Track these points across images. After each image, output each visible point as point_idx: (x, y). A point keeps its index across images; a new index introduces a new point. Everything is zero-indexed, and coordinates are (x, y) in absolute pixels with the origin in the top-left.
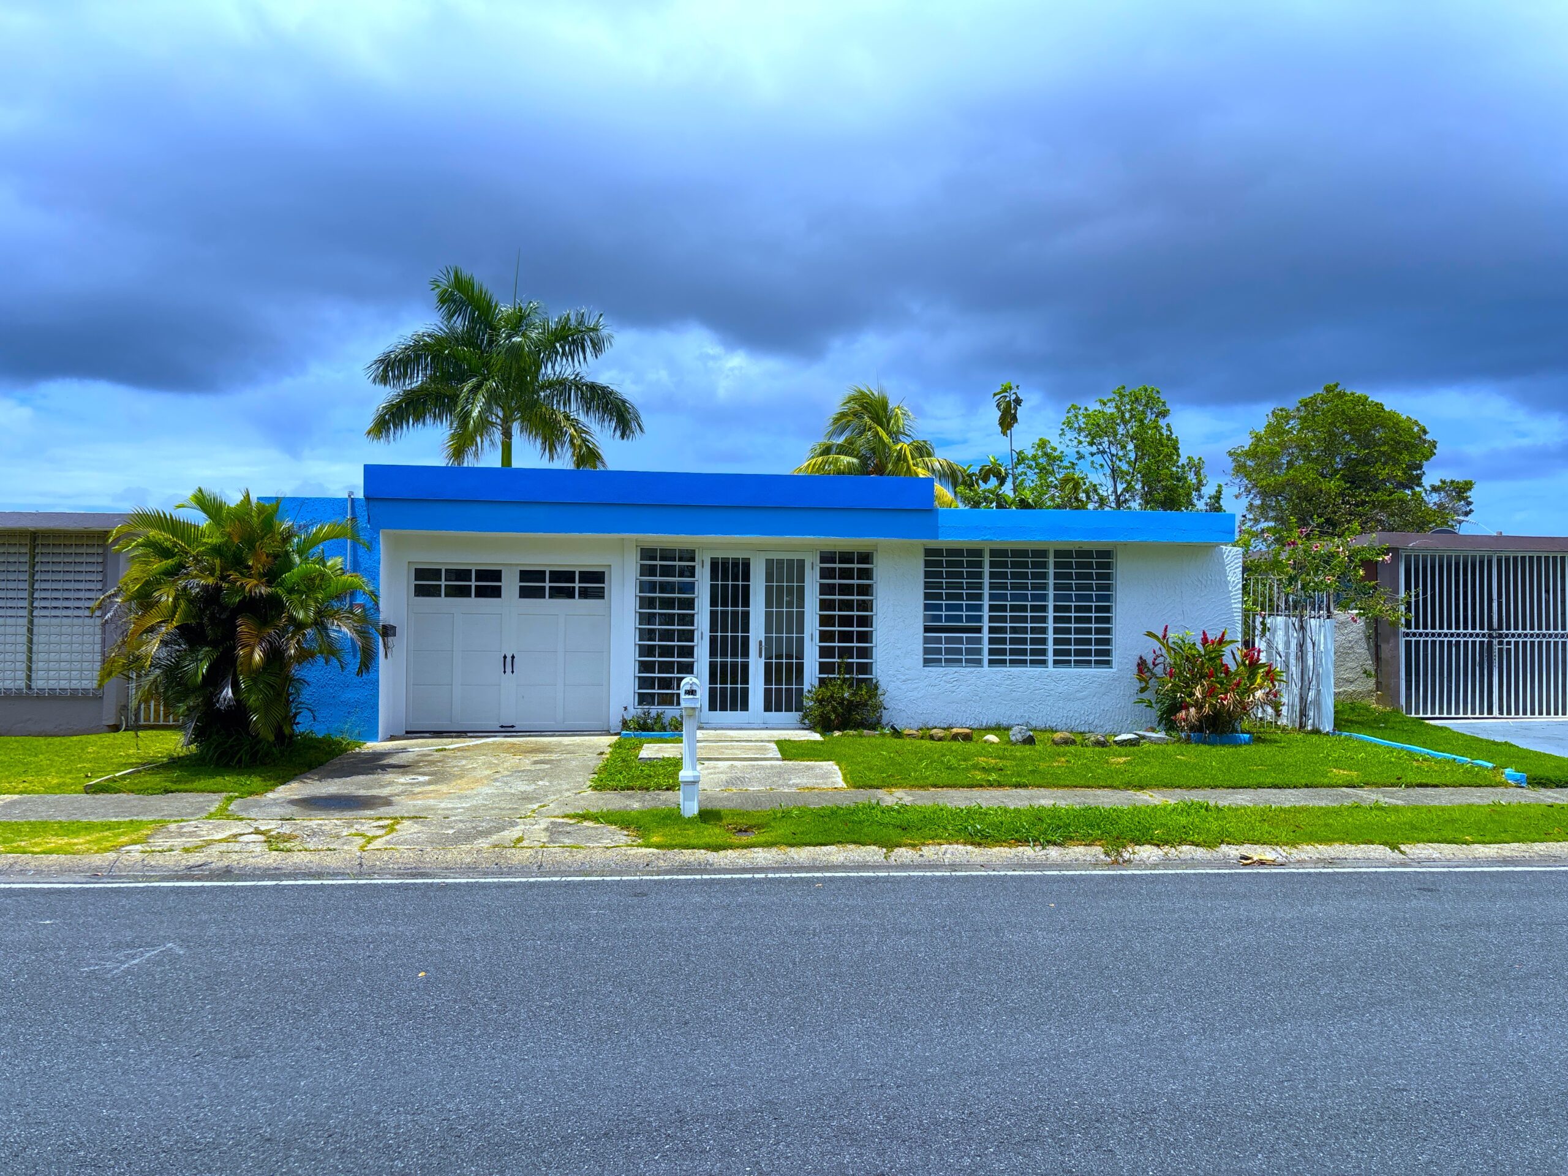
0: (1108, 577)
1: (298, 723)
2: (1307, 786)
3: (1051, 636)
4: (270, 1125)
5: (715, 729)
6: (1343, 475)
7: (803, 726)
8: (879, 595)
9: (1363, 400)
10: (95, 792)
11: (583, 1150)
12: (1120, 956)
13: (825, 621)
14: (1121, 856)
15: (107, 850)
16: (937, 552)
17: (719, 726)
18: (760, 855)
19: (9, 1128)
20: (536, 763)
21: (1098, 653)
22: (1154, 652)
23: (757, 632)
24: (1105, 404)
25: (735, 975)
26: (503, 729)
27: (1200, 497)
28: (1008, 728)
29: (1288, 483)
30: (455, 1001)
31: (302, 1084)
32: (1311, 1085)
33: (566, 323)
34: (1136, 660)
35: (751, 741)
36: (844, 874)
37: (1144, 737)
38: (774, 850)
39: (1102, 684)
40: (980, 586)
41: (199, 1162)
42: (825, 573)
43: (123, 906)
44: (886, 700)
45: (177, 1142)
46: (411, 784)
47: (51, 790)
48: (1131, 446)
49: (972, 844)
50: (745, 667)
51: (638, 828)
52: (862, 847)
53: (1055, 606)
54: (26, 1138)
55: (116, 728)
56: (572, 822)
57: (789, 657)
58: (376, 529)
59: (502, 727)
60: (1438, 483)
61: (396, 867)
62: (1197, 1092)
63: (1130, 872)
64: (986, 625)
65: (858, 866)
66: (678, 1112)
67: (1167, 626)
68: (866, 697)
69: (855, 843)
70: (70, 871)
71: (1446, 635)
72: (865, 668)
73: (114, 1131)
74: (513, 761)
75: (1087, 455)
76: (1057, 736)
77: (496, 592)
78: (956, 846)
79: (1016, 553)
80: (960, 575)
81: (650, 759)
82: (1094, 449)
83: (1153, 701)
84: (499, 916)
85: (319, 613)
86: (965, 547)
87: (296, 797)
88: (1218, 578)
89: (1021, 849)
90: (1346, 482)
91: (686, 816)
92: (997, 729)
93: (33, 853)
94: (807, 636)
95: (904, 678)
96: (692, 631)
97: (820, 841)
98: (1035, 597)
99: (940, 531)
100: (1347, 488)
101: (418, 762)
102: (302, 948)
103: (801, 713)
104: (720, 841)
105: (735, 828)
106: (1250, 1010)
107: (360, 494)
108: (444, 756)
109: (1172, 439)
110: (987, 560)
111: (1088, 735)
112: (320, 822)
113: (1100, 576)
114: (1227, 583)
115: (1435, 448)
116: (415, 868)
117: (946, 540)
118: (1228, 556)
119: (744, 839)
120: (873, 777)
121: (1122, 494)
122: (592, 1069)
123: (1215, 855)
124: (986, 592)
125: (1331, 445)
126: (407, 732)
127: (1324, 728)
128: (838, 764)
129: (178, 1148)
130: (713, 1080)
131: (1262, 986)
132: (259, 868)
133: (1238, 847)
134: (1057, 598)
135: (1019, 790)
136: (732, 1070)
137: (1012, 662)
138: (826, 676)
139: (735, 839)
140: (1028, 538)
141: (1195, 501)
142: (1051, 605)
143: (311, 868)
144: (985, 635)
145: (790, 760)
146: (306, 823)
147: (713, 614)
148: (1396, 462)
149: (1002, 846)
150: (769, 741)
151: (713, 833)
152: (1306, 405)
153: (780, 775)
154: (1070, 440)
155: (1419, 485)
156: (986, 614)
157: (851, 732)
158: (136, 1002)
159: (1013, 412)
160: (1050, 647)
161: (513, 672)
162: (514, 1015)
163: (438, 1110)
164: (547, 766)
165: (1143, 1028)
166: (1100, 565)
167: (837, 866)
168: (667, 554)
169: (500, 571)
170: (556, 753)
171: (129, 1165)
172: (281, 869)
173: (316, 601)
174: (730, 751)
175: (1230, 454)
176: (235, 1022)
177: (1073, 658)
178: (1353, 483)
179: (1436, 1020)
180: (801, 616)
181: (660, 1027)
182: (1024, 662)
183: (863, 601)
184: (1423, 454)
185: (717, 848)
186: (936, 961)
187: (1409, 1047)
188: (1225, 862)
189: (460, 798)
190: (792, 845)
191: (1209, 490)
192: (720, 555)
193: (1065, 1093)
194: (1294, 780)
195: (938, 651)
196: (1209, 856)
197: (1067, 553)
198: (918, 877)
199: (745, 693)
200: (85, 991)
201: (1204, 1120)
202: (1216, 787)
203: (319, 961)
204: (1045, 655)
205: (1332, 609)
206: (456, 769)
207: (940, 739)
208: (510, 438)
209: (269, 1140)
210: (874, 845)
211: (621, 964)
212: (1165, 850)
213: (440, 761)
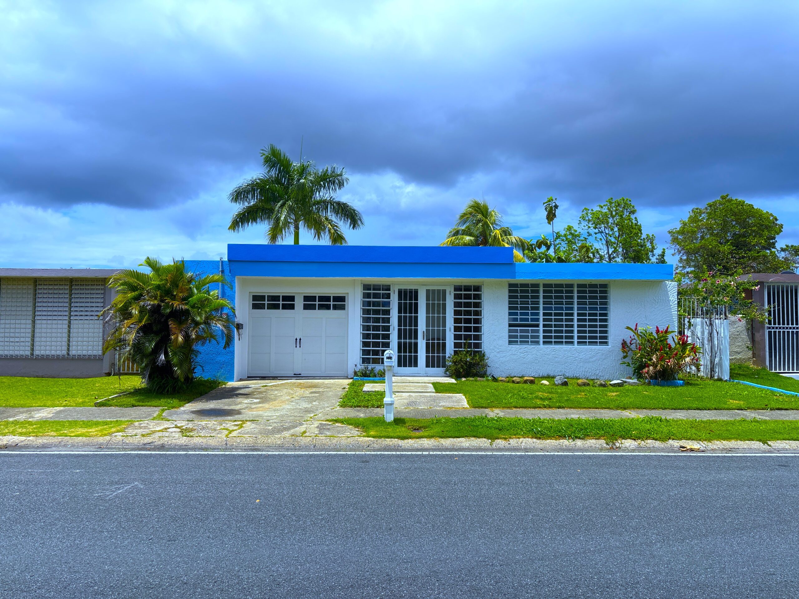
0: (605, 298)
1: (195, 373)
2: (715, 409)
3: (576, 329)
4: (186, 576)
5: (401, 376)
6: (731, 243)
7: (446, 375)
8: (485, 308)
9: (742, 204)
10: (99, 406)
11: (340, 594)
12: (616, 498)
13: (456, 321)
14: (615, 445)
15: (105, 435)
16: (516, 285)
17: (403, 374)
18: (426, 442)
19: (61, 574)
20: (312, 393)
21: (601, 338)
22: (631, 337)
23: (422, 327)
24: (602, 207)
25: (415, 505)
26: (295, 376)
27: (653, 255)
28: (554, 377)
29: (701, 247)
30: (275, 515)
31: (201, 555)
32: (723, 570)
33: (326, 172)
34: (621, 341)
35: (419, 383)
36: (469, 453)
37: (626, 382)
38: (433, 440)
39: (603, 354)
40: (538, 303)
41: (152, 594)
42: (457, 297)
43: (114, 463)
44: (489, 362)
45: (141, 583)
46: (251, 403)
47: (78, 405)
48: (616, 229)
49: (536, 438)
50: (416, 344)
51: (363, 427)
52: (478, 439)
53: (578, 313)
54: (70, 579)
55: (109, 374)
56: (330, 423)
57: (439, 339)
58: (233, 276)
59: (295, 374)
60: (784, 247)
61: (243, 445)
62: (661, 573)
63: (620, 454)
64: (541, 323)
65: (476, 449)
66: (388, 575)
67: (637, 324)
68: (479, 360)
69: (474, 437)
70: (88, 445)
71: (790, 328)
72: (478, 346)
73: (111, 577)
74: (300, 392)
75: (593, 234)
76: (580, 381)
77: (292, 307)
78: (527, 439)
79: (557, 285)
80: (527, 297)
81: (368, 391)
82: (597, 231)
83: (630, 363)
84: (295, 472)
85: (207, 318)
86: (530, 282)
87: (195, 410)
88: (664, 299)
89: (561, 441)
90: (733, 247)
91: (388, 421)
92: (548, 377)
93: (71, 436)
94: (447, 329)
95: (498, 351)
96: (389, 326)
97: (456, 435)
98: (567, 309)
99: (517, 274)
100: (734, 250)
101: (253, 392)
102: (199, 486)
103: (445, 369)
104: (405, 435)
105: (412, 428)
106: (688, 530)
107: (226, 259)
108: (266, 389)
109: (638, 225)
110: (541, 289)
111: (596, 381)
112: (206, 422)
113: (601, 297)
114: (669, 301)
115: (782, 228)
116: (253, 446)
117: (520, 279)
118: (669, 287)
119: (417, 434)
120: (483, 402)
121: (612, 254)
122: (344, 552)
123: (666, 445)
124: (541, 306)
125: (725, 227)
126: (248, 377)
127: (724, 378)
128: (465, 395)
129: (142, 586)
130: (405, 559)
131: (695, 517)
132: (177, 445)
133: (678, 441)
134: (579, 309)
135: (560, 410)
136: (415, 554)
137: (555, 342)
138: (458, 349)
139: (413, 434)
140: (563, 278)
141: (651, 257)
142: (576, 312)
143: (203, 446)
144: (541, 328)
145: (440, 393)
146: (199, 423)
147: (400, 318)
148: (761, 236)
149: (551, 439)
150: (428, 383)
151: (401, 430)
152: (710, 206)
153: (434, 400)
154: (584, 226)
155: (774, 248)
156: (541, 317)
157: (471, 379)
158: (120, 512)
159: (554, 212)
160: (576, 335)
161: (300, 347)
162: (304, 523)
163: (268, 570)
164: (318, 395)
165: (630, 538)
166: (601, 292)
167: (465, 449)
168: (376, 287)
169: (294, 297)
170: (322, 388)
171: (119, 594)
172: (188, 446)
173: (206, 312)
174: (409, 388)
175: (669, 232)
176: (168, 523)
177: (587, 341)
178: (737, 247)
179: (790, 536)
180: (444, 318)
181: (377, 531)
182: (562, 342)
183: (476, 311)
184: (775, 231)
185: (403, 438)
186: (519, 499)
187: (776, 551)
188: (672, 449)
189: (275, 410)
190: (442, 437)
191: (658, 252)
192: (403, 287)
193: (590, 572)
194: (708, 406)
195: (516, 337)
196: (662, 446)
197: (584, 286)
198: (508, 455)
199: (416, 358)
200: (96, 506)
201: (665, 588)
202: (665, 409)
203: (208, 493)
204: (573, 339)
205: (727, 314)
206: (272, 396)
207: (518, 383)
208: (298, 230)
209: (186, 583)
210: (485, 438)
211: (357, 498)
212: (639, 442)
213: (264, 392)
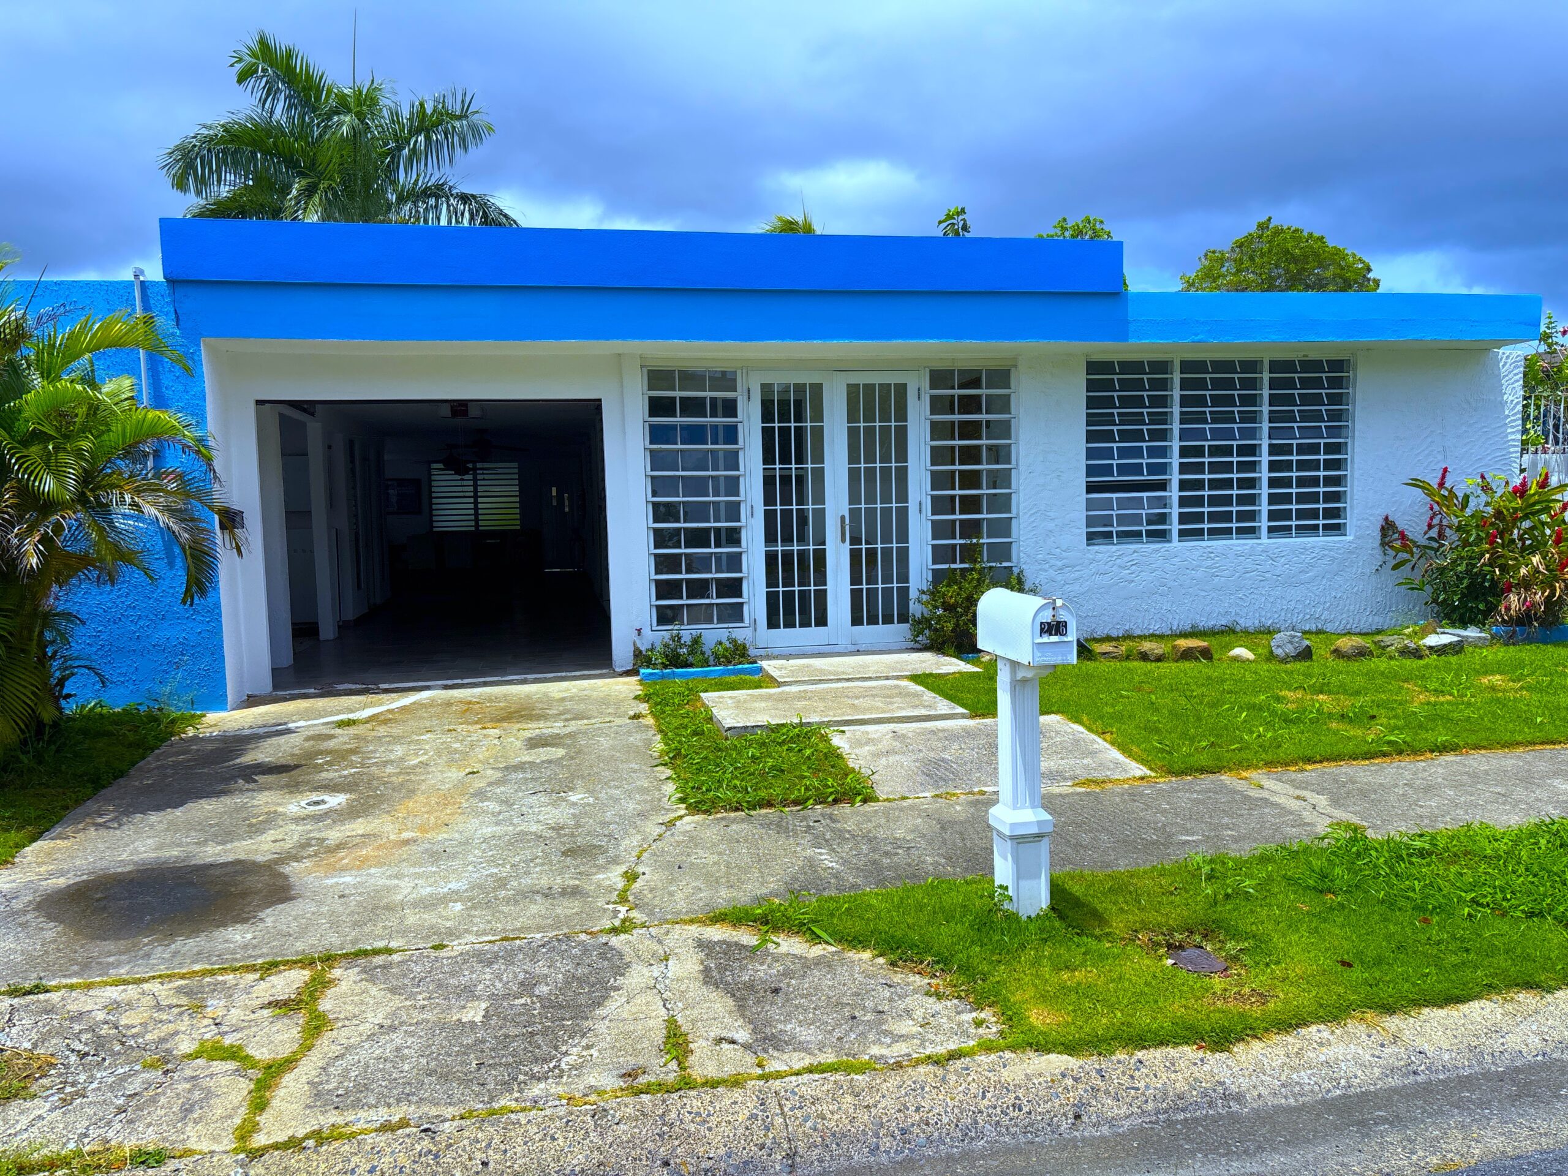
0: (1342, 399)
1: (68, 696)
3: (1264, 491)
5: (788, 657)
7: (917, 646)
8: (1021, 436)
13: (938, 480)
16: (1107, 366)
17: (786, 651)
21: (1327, 514)
23: (837, 502)
28: (1270, 636)
34: (1380, 522)
39: (1333, 559)
40: (1168, 419)
42: (937, 405)
46: (317, 818)
50: (820, 558)
53: (1271, 446)
56: (747, 939)
57: (888, 540)
58: (193, 336)
64: (1175, 477)
67: (1445, 470)
72: (1002, 551)
74: (488, 742)
76: (1345, 643)
79: (1220, 366)
80: (1140, 402)
83: (1425, 581)
86: (1146, 357)
88: (1490, 398)
91: (1025, 914)
94: (912, 505)
95: (1060, 564)
96: (738, 505)
98: (1243, 434)
99: (1129, 329)
101: (312, 755)
103: (909, 626)
105: (1157, 942)
108: (357, 737)
110: (1176, 378)
113: (1332, 399)
114: (1503, 404)
118: (1506, 363)
120: (1185, 748)
124: (1176, 427)
126: (278, 685)
128: (1080, 724)
134: (1273, 433)
137: (1212, 532)
138: (946, 566)
142: (1265, 443)
144: (1174, 493)
145: (984, 716)
147: (769, 475)
150: (901, 677)
152: (1240, 245)
156: (1175, 460)
160: (1264, 507)
166: (1332, 383)
168: (690, 378)
170: (556, 717)
174: (864, 703)
177: (1294, 523)
180: (902, 474)
182: (1228, 531)
183: (997, 446)
192: (777, 379)
195: (1107, 521)
197: (1287, 366)
199: (821, 598)
204: (1256, 520)
213: (354, 751)
